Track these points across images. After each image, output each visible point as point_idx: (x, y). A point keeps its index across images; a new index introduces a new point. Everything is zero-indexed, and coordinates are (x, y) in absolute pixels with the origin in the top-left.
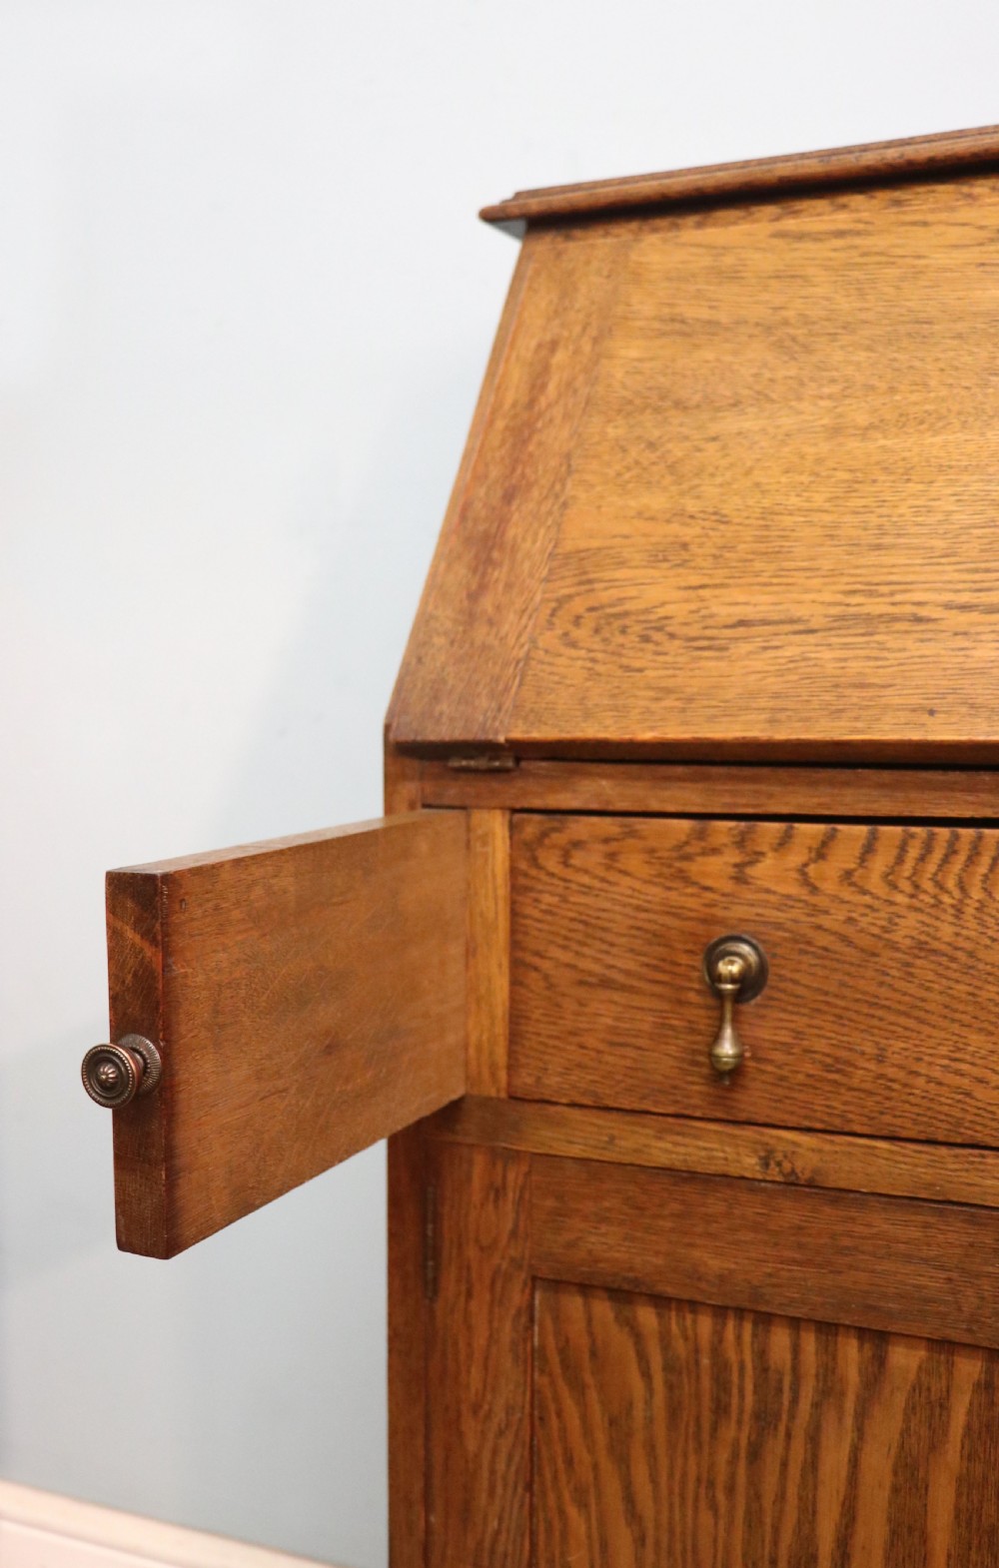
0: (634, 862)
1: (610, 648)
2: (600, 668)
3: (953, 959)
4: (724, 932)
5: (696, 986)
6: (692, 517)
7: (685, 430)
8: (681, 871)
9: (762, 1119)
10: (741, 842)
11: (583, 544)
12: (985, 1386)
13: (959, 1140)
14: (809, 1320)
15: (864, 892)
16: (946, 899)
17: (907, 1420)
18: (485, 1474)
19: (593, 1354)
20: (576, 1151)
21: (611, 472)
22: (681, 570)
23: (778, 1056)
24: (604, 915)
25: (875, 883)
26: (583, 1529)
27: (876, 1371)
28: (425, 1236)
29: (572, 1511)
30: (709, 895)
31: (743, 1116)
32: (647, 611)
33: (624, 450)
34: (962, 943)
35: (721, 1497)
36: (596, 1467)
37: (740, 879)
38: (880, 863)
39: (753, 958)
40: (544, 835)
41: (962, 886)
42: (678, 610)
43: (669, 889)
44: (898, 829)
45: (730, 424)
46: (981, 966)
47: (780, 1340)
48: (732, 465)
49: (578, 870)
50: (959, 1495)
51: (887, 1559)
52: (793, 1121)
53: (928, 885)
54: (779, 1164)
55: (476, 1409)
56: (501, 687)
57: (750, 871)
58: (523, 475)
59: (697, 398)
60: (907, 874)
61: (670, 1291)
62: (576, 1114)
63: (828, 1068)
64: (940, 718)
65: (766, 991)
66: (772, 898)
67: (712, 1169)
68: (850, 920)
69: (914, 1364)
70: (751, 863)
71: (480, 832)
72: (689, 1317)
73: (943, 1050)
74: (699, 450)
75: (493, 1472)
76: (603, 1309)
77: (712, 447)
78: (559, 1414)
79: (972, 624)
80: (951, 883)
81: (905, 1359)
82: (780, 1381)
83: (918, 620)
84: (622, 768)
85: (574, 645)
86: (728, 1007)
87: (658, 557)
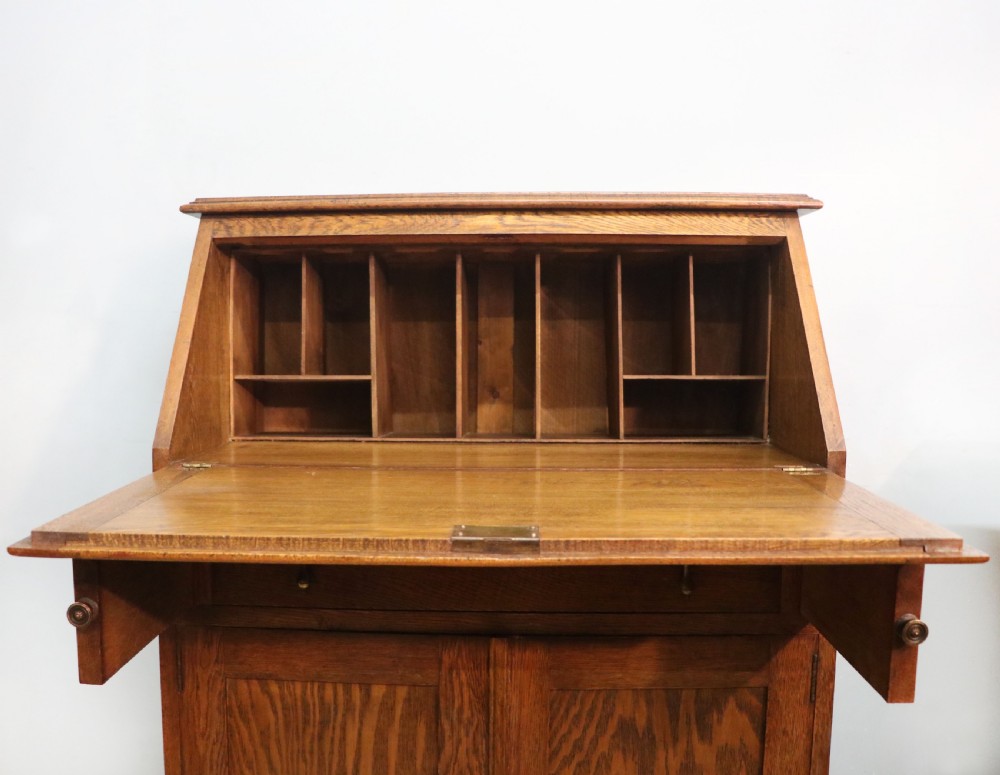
9: (319, 606)
12: (408, 700)
13: (397, 609)
17: (379, 715)
18: (208, 761)
19: (252, 706)
20: (242, 624)
23: (325, 581)
27: (367, 697)
28: (177, 665)
31: (311, 606)
35: (308, 756)
36: (255, 752)
47: (329, 690)
50: (399, 741)
51: (373, 769)
54: (326, 623)
55: (203, 735)
61: (284, 677)
63: (344, 584)
67: (299, 627)
69: (381, 695)
72: (292, 687)
75: (211, 760)
76: (255, 686)
78: (239, 734)
81: (378, 692)
82: (330, 708)
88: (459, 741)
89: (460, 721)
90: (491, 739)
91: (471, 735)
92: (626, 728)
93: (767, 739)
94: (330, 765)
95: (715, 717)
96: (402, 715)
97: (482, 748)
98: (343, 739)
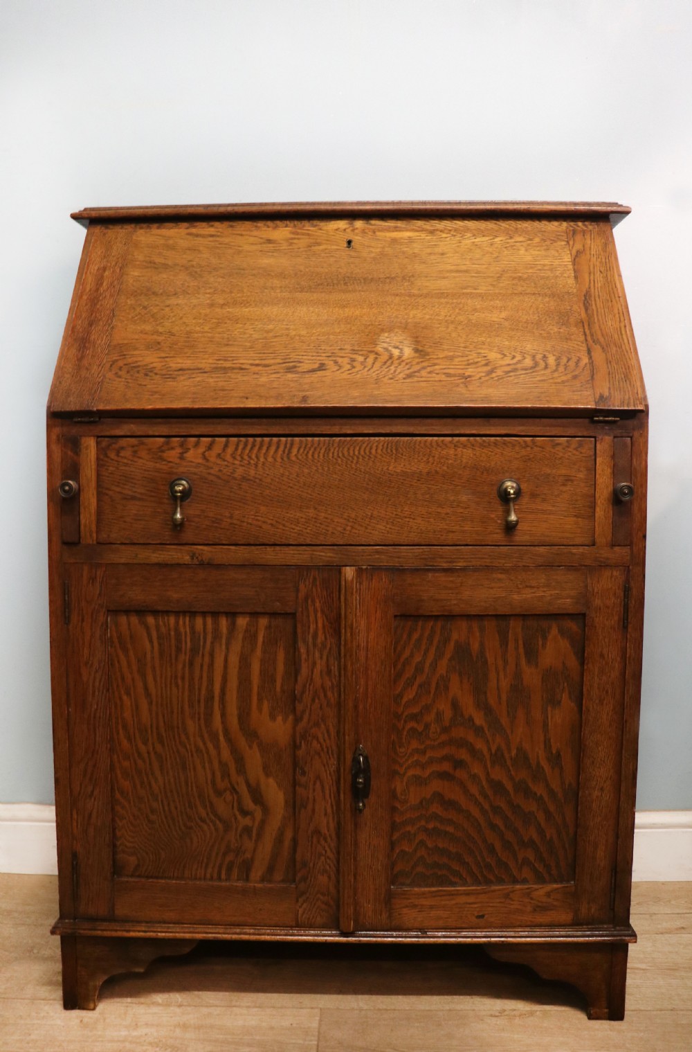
0: (143, 453)
1: (134, 378)
2: (131, 385)
3: (255, 482)
4: (176, 477)
5: (166, 497)
6: (161, 333)
7: (157, 303)
8: (160, 456)
9: (191, 542)
10: (182, 445)
11: (121, 342)
12: (268, 627)
13: (258, 543)
14: (209, 612)
15: (224, 460)
16: (252, 462)
17: (243, 641)
18: (91, 688)
19: (131, 637)
20: (123, 561)
21: (130, 317)
22: (158, 352)
23: (196, 519)
24: (133, 473)
25: (228, 457)
26: (129, 703)
27: (232, 627)
28: (65, 599)
29: (125, 697)
30: (171, 464)
31: (184, 542)
32: (145, 365)
33: (134, 308)
34: (257, 476)
35: (180, 682)
36: (133, 678)
37: (181, 457)
38: (230, 450)
39: (186, 485)
40: (109, 446)
41: (257, 457)
42: (158, 365)
43: (156, 463)
44: (236, 439)
45: (173, 301)
46: (263, 484)
47: (199, 621)
48: (174, 316)
49: (122, 457)
50: (261, 665)
51: (238, 692)
52: (201, 541)
53: (246, 457)
54: (197, 558)
55: (86, 664)
56: (93, 391)
57: (185, 455)
58: (96, 317)
59: (161, 291)
60: (239, 454)
61: (160, 608)
62: (123, 547)
63: (213, 522)
64: (250, 400)
65: (191, 497)
66: (193, 464)
67: (173, 562)
68: (220, 471)
70: (186, 452)
71: (85, 445)
72: (166, 618)
73: (252, 513)
74: (163, 310)
75: (94, 686)
76: (134, 619)
77: (167, 309)
78: (118, 662)
79: (259, 370)
80: (254, 457)
81: (242, 622)
82: (200, 637)
83: (242, 369)
84: (139, 420)
85: (120, 377)
86: (179, 502)
87: (148, 347)
88: (314, 664)
89: (315, 645)
90: (343, 660)
91: (325, 657)
92: (462, 652)
93: (586, 662)
94: (200, 689)
95: (540, 643)
96: (264, 642)
97: (335, 669)
98: (211, 664)
